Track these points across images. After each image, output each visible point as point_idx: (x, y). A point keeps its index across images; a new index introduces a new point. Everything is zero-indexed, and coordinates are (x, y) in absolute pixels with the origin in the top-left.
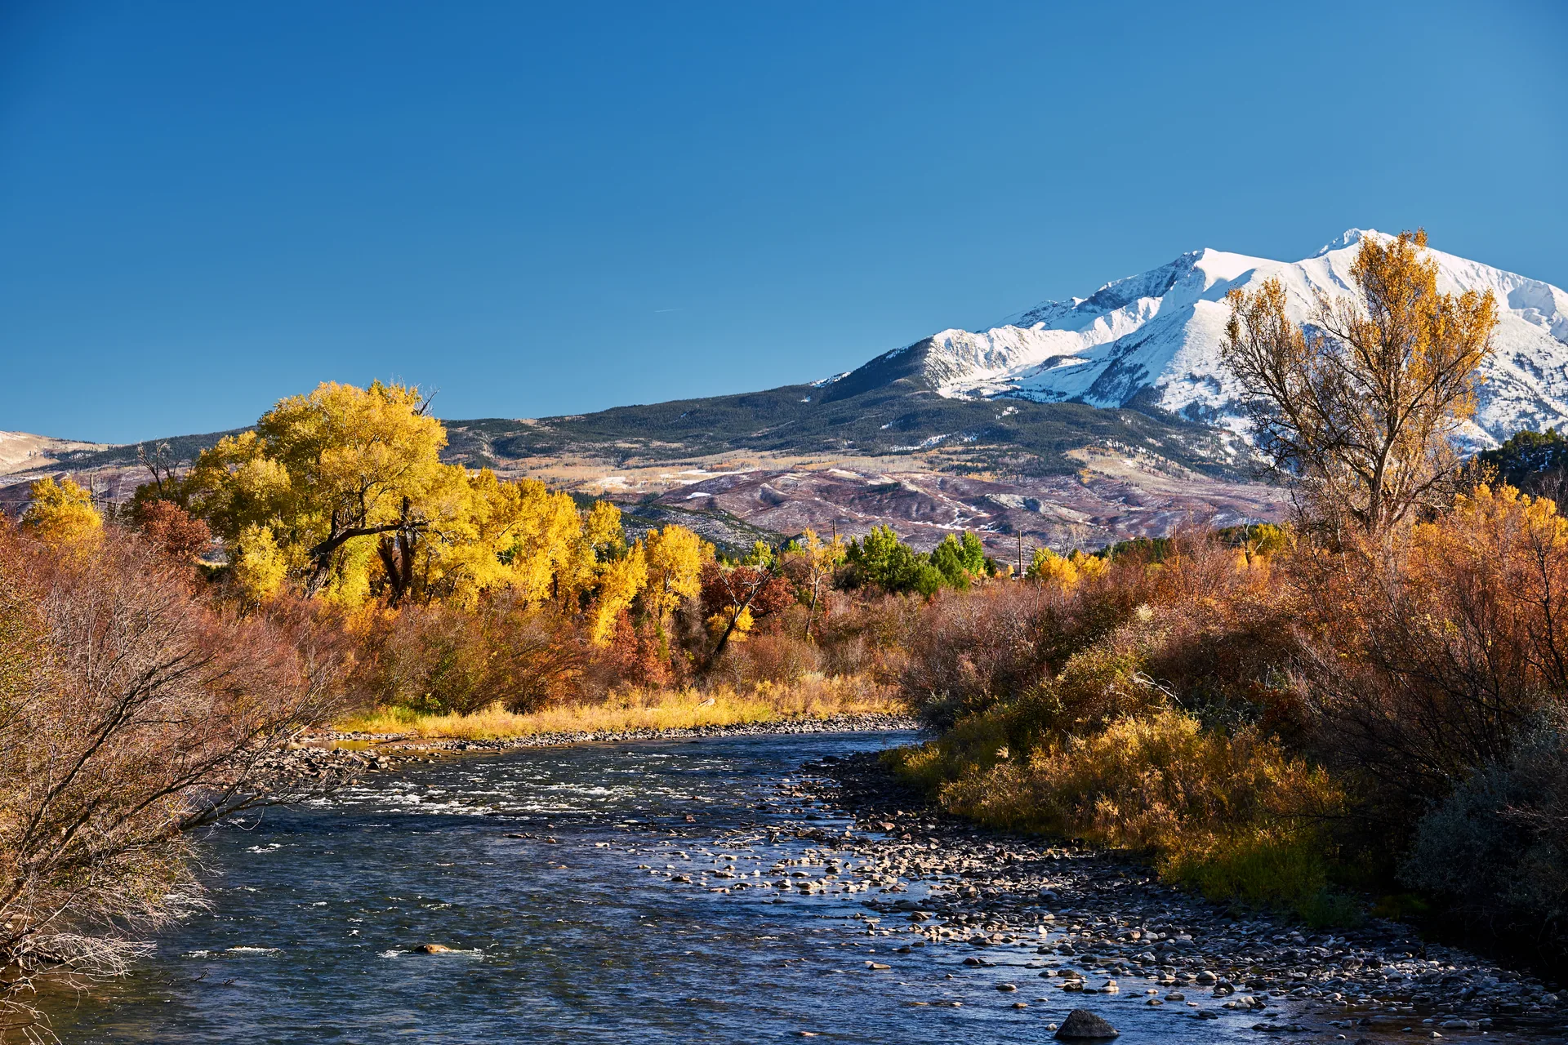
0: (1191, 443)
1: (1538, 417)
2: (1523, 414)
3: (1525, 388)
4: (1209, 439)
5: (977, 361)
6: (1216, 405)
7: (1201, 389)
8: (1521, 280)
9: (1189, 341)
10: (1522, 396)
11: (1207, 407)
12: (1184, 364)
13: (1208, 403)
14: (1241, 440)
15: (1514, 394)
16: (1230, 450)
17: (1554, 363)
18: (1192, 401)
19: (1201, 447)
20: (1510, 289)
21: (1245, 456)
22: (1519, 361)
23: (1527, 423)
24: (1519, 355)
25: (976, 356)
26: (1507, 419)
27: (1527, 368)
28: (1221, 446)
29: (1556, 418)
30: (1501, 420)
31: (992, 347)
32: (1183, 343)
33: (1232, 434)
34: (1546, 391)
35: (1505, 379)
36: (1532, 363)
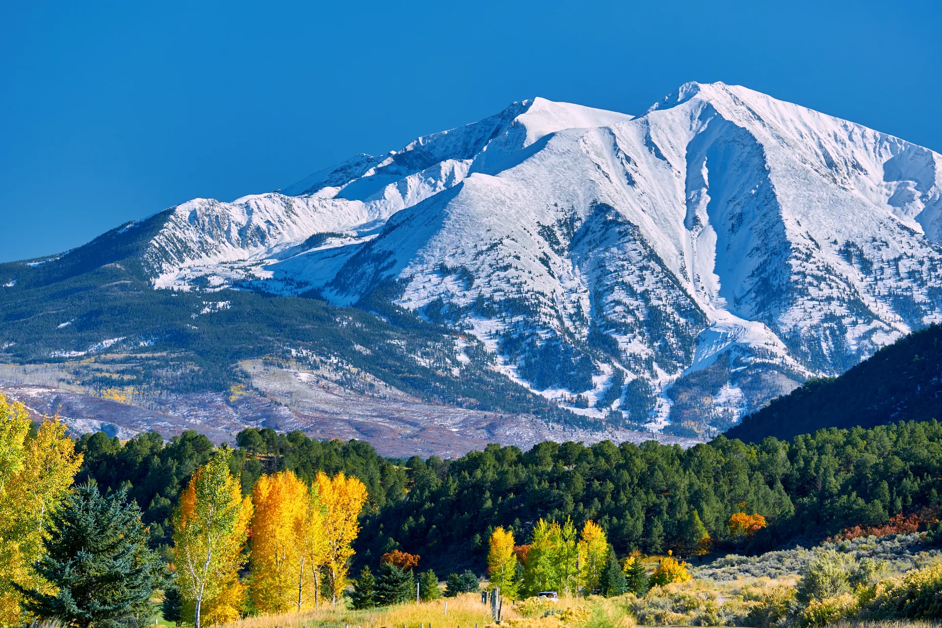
0: (413, 350)
1: (846, 321)
2: (830, 317)
3: (843, 285)
4: (439, 345)
5: (229, 239)
6: (462, 302)
7: (450, 283)
8: (902, 146)
9: (448, 224)
10: (835, 296)
11: (452, 305)
12: (437, 253)
13: (455, 301)
14: (481, 344)
15: (826, 292)
16: (463, 358)
17: (887, 254)
18: (435, 298)
19: (425, 355)
20: (887, 157)
21: (480, 365)
22: (847, 252)
23: (831, 328)
24: (848, 244)
25: (228, 232)
26: (808, 323)
27: (854, 260)
28: (452, 354)
29: (869, 323)
30: (801, 324)
31: (250, 221)
32: (440, 227)
33: (472, 338)
34: (870, 289)
35: (820, 274)
36: (862, 254)
